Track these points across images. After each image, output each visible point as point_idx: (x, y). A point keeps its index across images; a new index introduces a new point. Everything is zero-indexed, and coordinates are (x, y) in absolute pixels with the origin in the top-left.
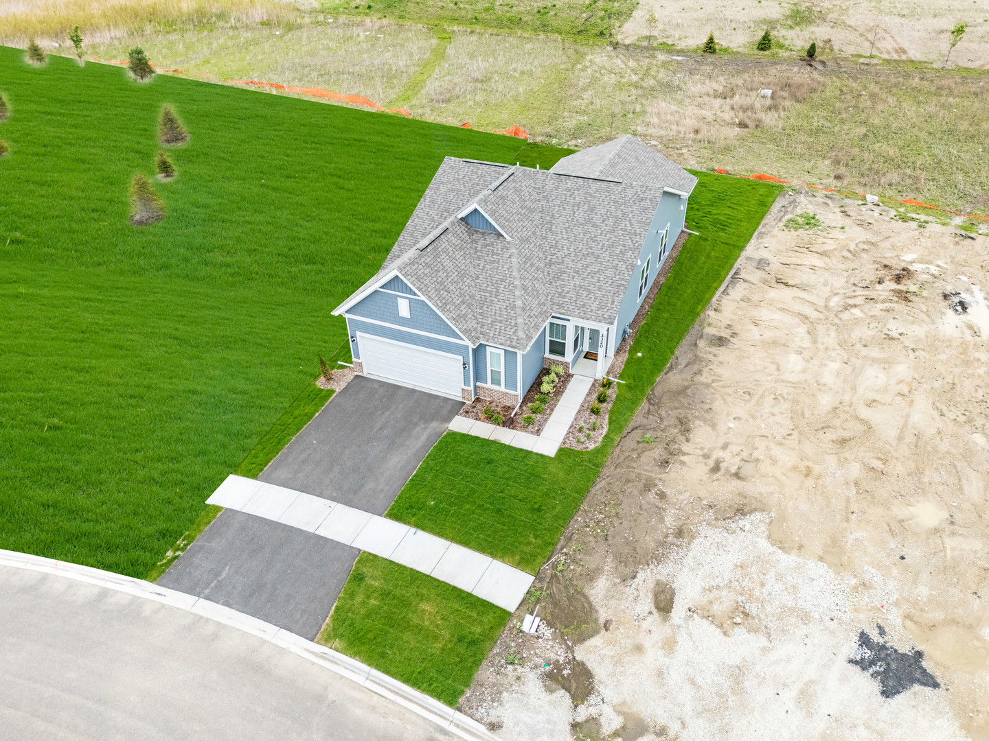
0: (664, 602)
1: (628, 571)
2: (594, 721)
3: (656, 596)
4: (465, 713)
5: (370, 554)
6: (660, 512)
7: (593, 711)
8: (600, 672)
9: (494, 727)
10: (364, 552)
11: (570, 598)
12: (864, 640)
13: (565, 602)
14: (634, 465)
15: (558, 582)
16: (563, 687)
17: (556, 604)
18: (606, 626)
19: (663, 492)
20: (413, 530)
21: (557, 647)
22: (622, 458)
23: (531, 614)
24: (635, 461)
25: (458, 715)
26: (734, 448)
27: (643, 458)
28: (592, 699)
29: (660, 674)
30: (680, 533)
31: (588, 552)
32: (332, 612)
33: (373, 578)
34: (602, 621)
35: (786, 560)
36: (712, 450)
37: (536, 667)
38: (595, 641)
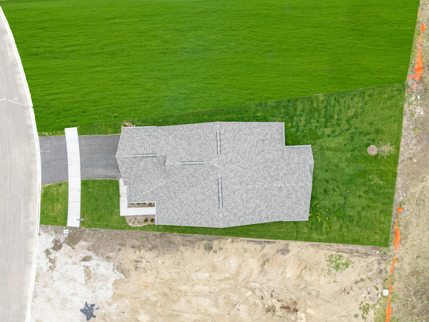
0: (86, 259)
1: (91, 248)
2: (50, 253)
3: (87, 257)
5: (68, 183)
6: (113, 251)
7: (52, 252)
8: (62, 251)
9: (39, 234)
10: (68, 182)
11: (77, 237)
12: (93, 305)
13: (75, 237)
14: (130, 238)
15: (81, 233)
17: (74, 235)
18: (74, 248)
19: (121, 249)
20: (80, 190)
22: (131, 234)
23: (69, 230)
24: (131, 238)
25: (39, 226)
26: (148, 264)
27: (133, 241)
28: (55, 251)
29: (66, 263)
30: (108, 258)
31: (92, 237)
32: (50, 184)
33: (62, 189)
34: (74, 247)
35: (110, 285)
36: (145, 258)
37: (56, 237)
38: (69, 247)
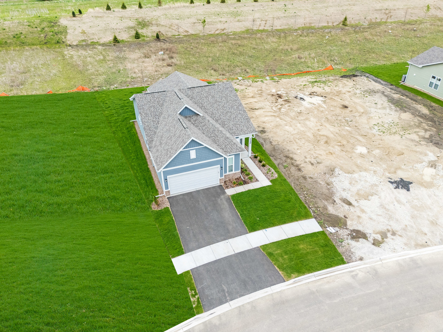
0: (348, 203)
1: (331, 201)
3: (344, 202)
4: (351, 262)
5: (263, 245)
6: (317, 182)
7: (372, 238)
8: (360, 228)
9: (361, 259)
10: (261, 246)
11: (329, 217)
13: (330, 219)
14: (292, 174)
15: (320, 215)
16: (359, 238)
17: (328, 221)
18: (346, 217)
19: (310, 177)
20: (264, 230)
21: (344, 230)
22: (287, 175)
23: (327, 227)
25: (350, 264)
26: (308, 157)
27: (292, 172)
28: (368, 235)
29: (371, 219)
30: (328, 184)
31: (316, 203)
32: (278, 270)
33: (275, 251)
34: (343, 217)
35: (356, 175)
36: (304, 160)
37: (347, 238)
38: (349, 222)
